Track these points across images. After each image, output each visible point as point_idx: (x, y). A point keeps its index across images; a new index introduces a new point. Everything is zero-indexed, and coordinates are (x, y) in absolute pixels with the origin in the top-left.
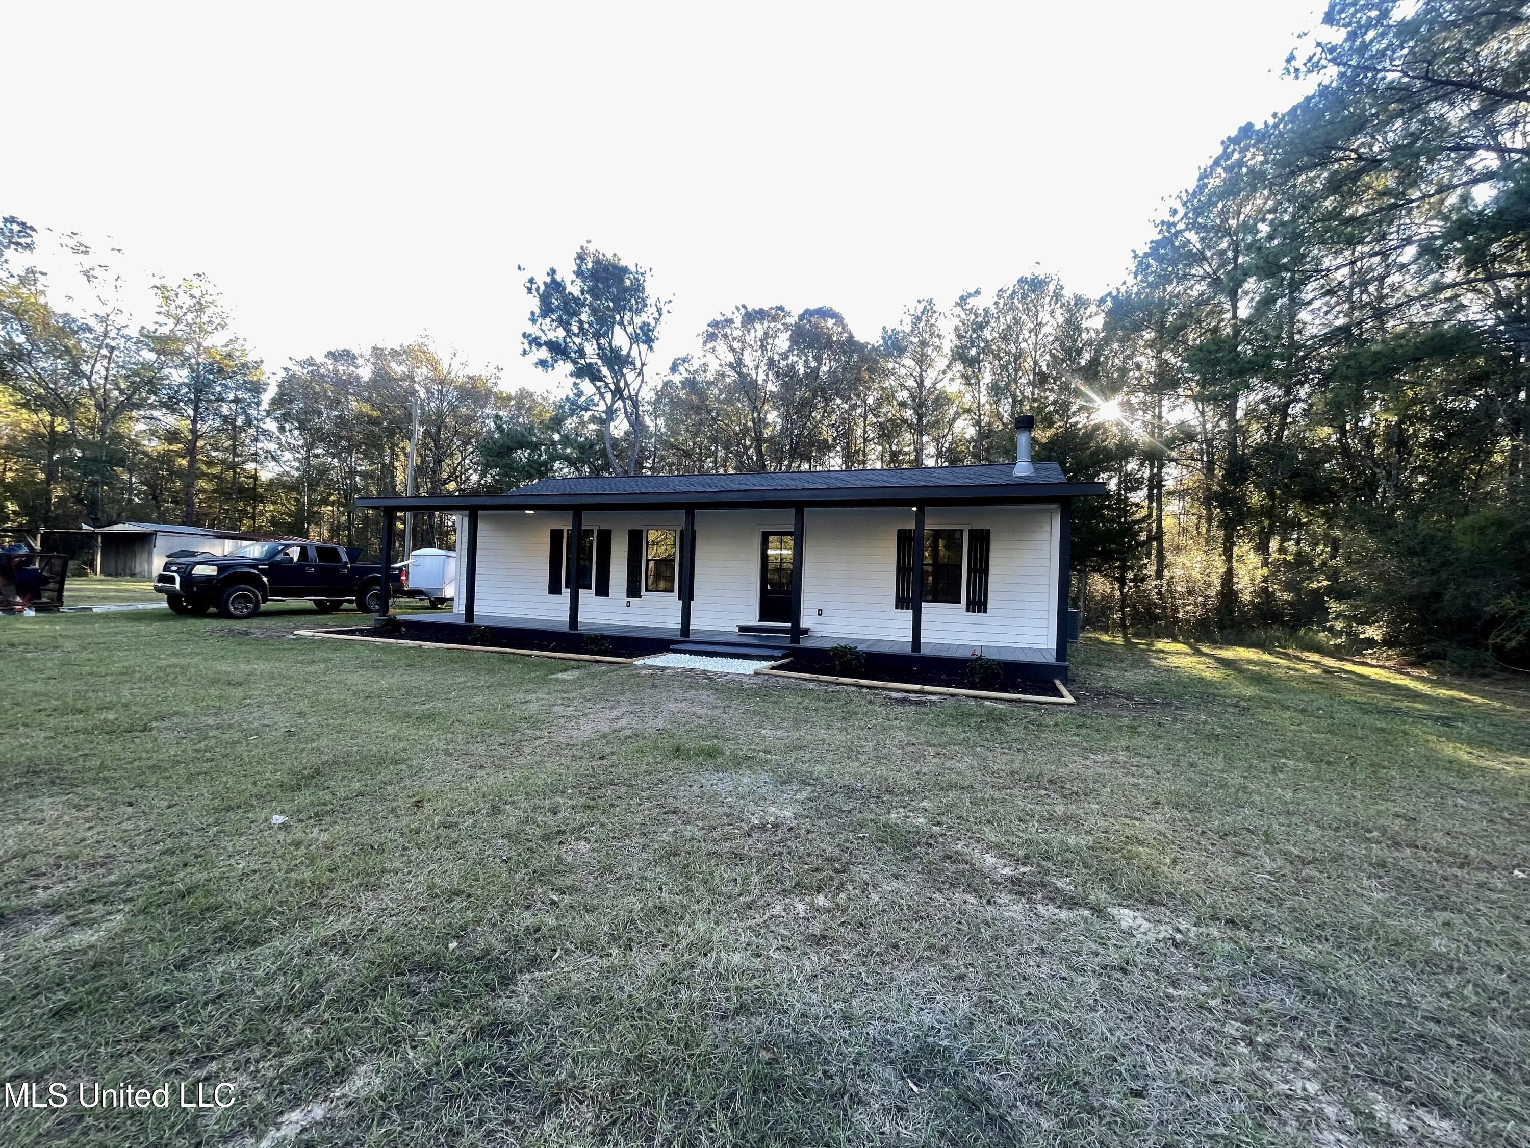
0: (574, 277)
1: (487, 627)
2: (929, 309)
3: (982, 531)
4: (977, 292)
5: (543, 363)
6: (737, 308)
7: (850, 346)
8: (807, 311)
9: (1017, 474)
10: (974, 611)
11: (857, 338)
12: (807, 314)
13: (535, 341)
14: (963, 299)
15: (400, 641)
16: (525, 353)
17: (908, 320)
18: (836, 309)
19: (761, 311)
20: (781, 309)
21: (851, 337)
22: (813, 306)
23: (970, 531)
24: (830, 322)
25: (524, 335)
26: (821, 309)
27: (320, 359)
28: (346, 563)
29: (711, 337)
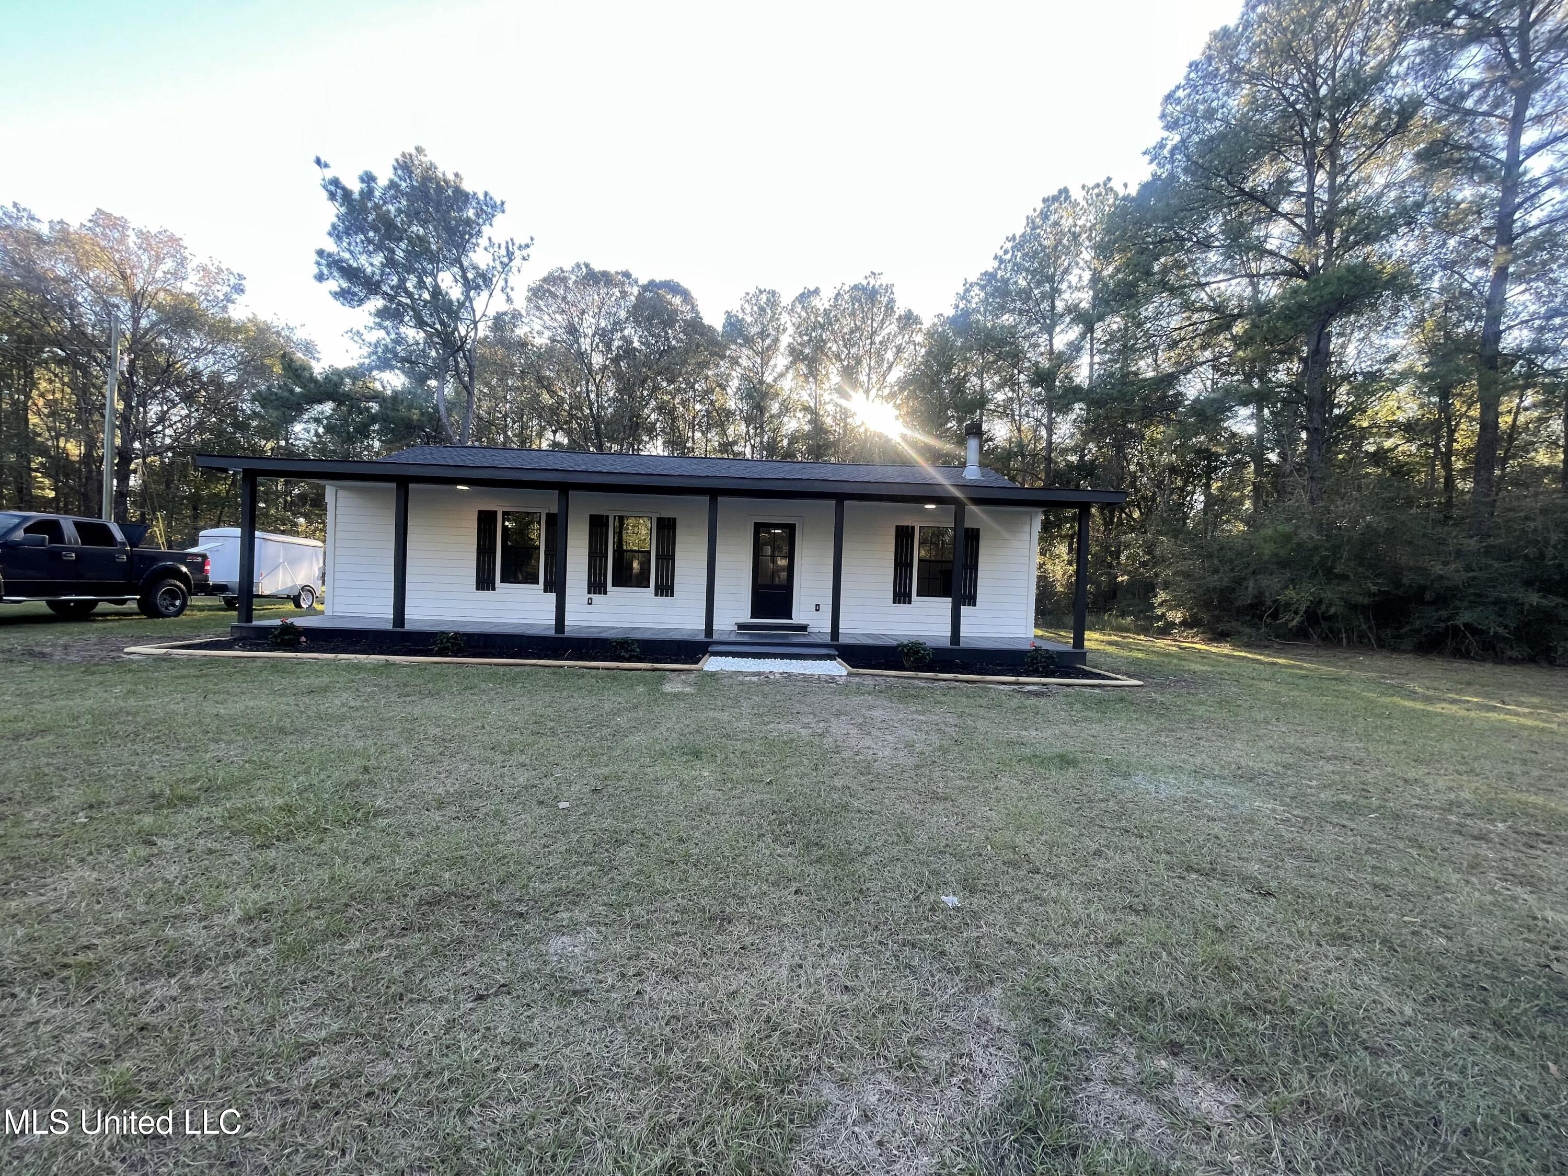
1: (456, 633)
2: (773, 302)
4: (817, 291)
6: (578, 265)
7: (695, 327)
8: (652, 282)
9: (968, 477)
10: (964, 605)
11: (704, 320)
12: (652, 286)
14: (804, 296)
15: (300, 655)
16: (322, 277)
17: (751, 309)
18: (684, 284)
19: (605, 274)
20: (627, 275)
21: (699, 318)
22: (659, 278)
24: (678, 298)
25: (320, 253)
26: (669, 282)
28: (123, 544)
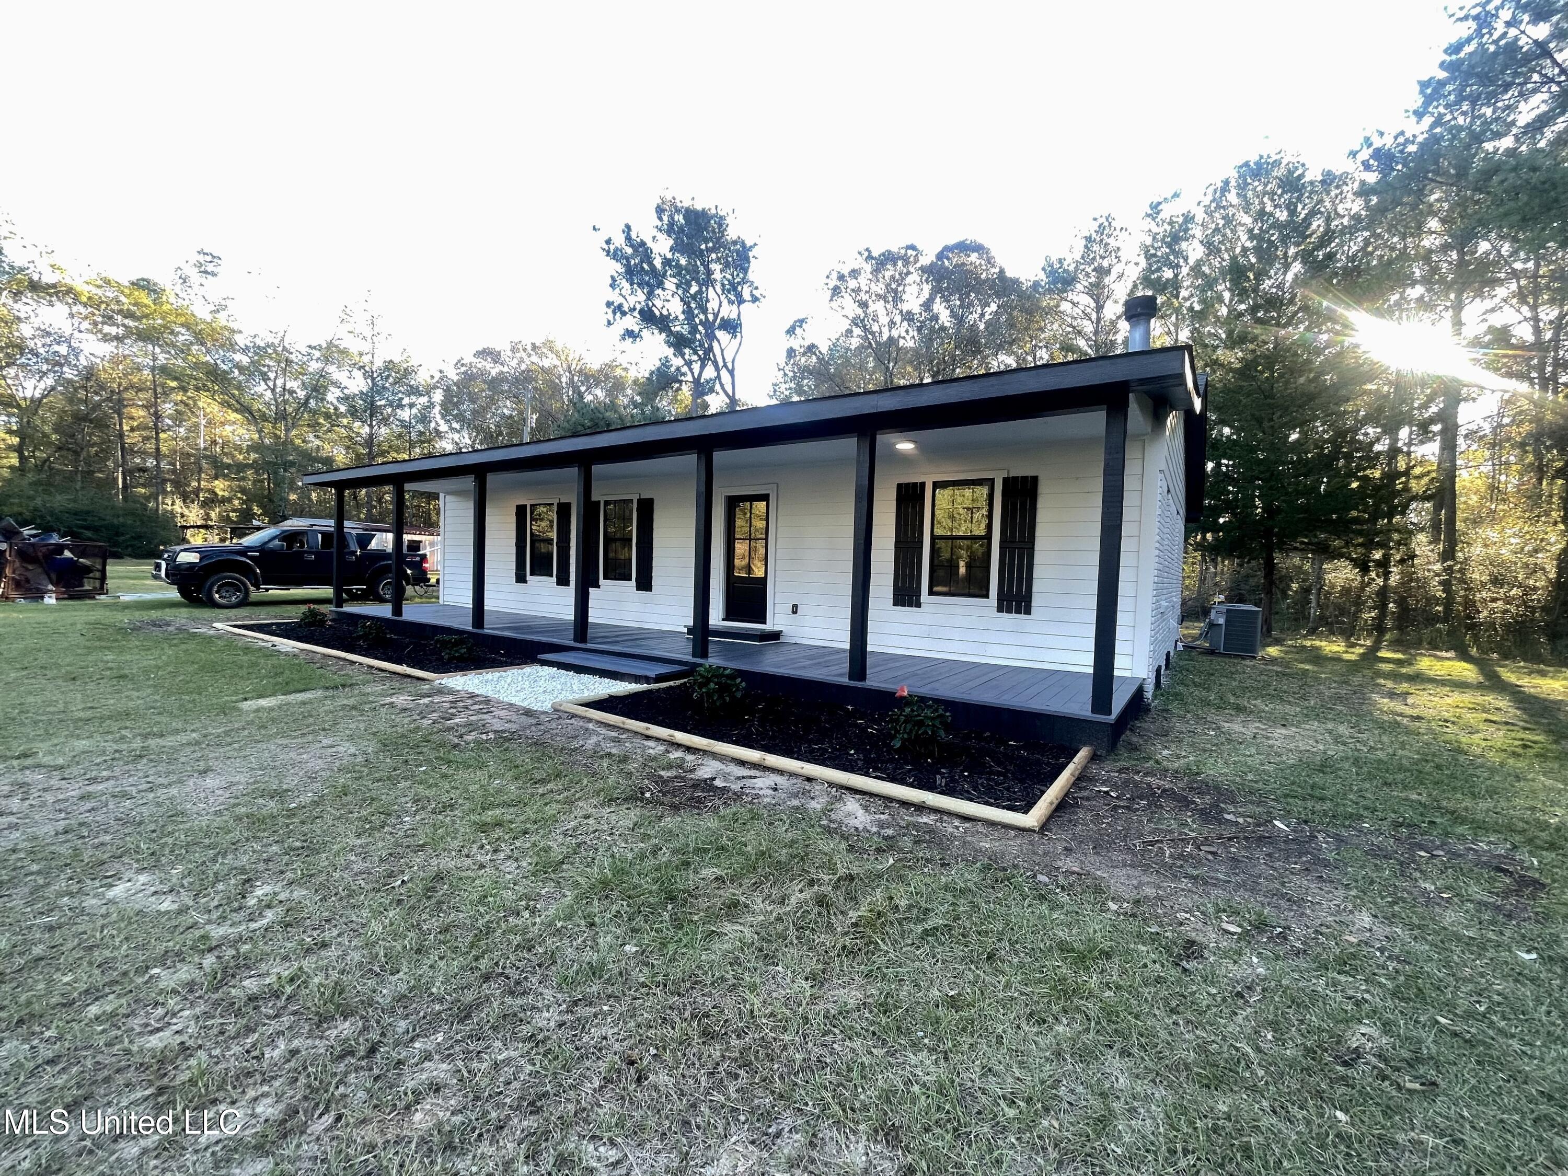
0: (655, 232)
2: (1104, 228)
3: (1025, 478)
4: (1176, 195)
5: (630, 334)
6: (860, 253)
7: (1003, 283)
8: (946, 248)
10: (1009, 611)
11: (1009, 274)
12: (945, 251)
13: (619, 310)
14: (1155, 208)
16: (609, 323)
17: (1080, 245)
18: (980, 241)
19: (889, 253)
20: (913, 247)
21: (1002, 271)
22: (952, 241)
23: (1005, 480)
24: (974, 257)
25: (609, 304)
26: (961, 243)
27: (469, 358)
28: (355, 550)
29: (836, 291)
